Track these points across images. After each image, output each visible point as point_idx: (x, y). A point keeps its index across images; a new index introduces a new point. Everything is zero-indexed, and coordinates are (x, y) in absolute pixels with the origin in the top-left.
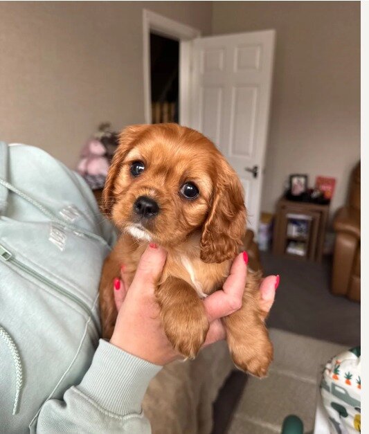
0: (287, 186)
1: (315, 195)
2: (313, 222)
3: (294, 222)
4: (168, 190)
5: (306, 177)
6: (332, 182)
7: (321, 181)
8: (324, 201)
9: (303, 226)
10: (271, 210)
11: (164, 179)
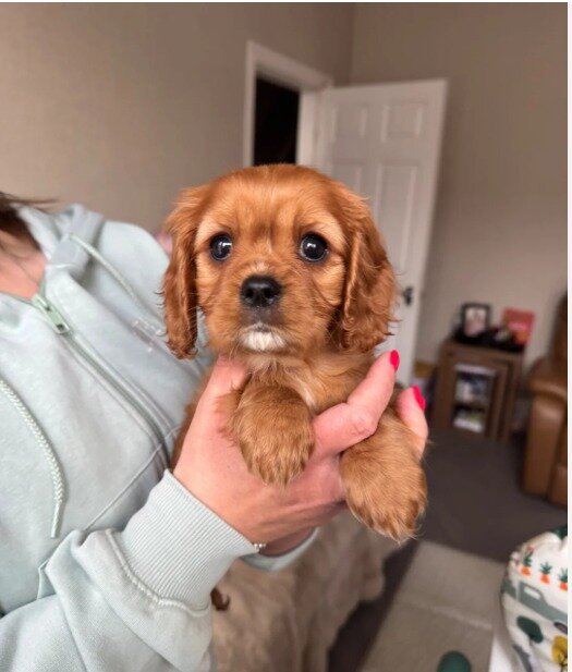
0: (458, 321)
1: (502, 336)
2: (496, 379)
3: (467, 377)
4: (282, 256)
5: (487, 308)
6: (528, 318)
7: (512, 315)
8: (515, 346)
9: (481, 385)
10: (430, 357)
11: (268, 242)
